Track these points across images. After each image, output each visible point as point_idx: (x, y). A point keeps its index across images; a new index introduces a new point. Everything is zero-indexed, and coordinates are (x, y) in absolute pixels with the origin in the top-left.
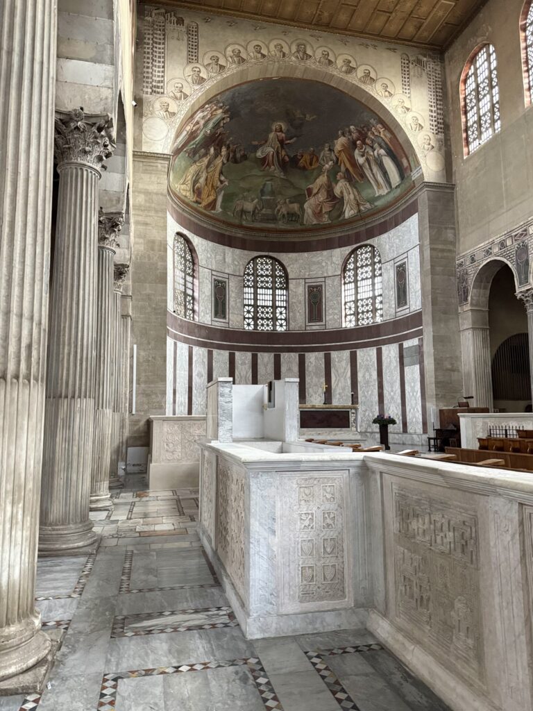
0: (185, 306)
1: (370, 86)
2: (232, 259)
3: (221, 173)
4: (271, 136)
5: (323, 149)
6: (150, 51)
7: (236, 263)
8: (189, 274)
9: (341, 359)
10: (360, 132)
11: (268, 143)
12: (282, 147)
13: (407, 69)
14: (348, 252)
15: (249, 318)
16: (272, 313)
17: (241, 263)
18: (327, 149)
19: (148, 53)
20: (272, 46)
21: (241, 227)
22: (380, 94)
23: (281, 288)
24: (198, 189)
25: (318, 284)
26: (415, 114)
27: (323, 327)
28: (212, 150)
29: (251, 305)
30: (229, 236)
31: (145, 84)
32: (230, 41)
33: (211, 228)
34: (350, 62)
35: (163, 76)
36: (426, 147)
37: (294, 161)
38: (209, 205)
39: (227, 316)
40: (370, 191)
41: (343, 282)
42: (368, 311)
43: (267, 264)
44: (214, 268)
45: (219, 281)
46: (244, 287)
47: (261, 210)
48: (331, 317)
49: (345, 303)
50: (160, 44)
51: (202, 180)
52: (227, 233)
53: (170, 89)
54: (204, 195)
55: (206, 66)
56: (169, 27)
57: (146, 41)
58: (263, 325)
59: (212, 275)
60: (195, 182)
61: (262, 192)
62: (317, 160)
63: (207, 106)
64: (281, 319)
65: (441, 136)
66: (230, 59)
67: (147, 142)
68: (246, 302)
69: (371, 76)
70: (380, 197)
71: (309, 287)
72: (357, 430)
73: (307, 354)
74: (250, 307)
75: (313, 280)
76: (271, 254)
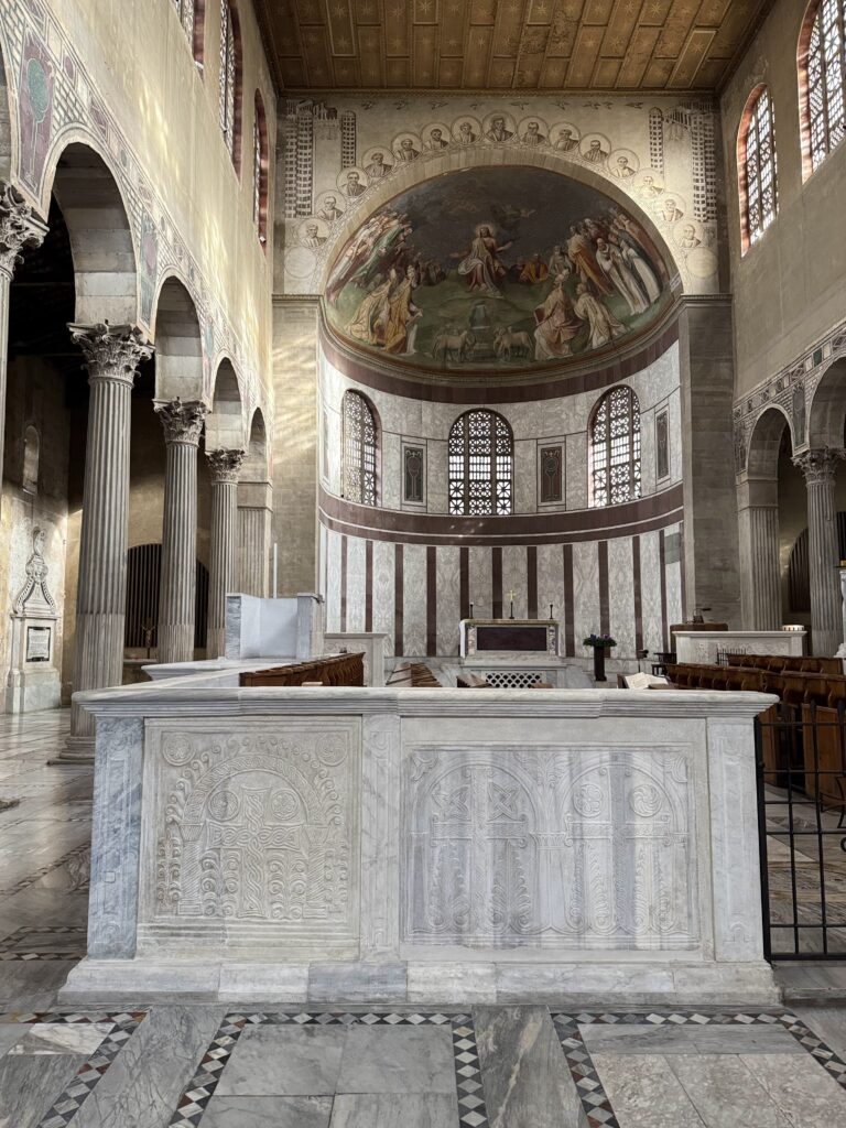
0: (362, 487)
1: (600, 165)
2: (433, 417)
3: (410, 301)
4: (476, 243)
5: (552, 254)
6: (294, 159)
7: (438, 422)
8: (368, 444)
9: (585, 552)
10: (599, 226)
11: (473, 254)
12: (494, 257)
13: (658, 131)
14: (596, 398)
15: (457, 499)
16: (490, 490)
17: (445, 422)
18: (557, 253)
19: (291, 162)
20: (456, 129)
21: (444, 371)
22: (616, 173)
23: (503, 454)
24: (379, 327)
25: (556, 445)
26: (670, 197)
27: (563, 508)
28: (393, 273)
29: (460, 480)
30: (426, 386)
31: (287, 205)
32: (398, 130)
33: (400, 377)
34: (570, 133)
35: (310, 191)
36: (688, 242)
37: (513, 274)
38: (396, 347)
39: (424, 497)
40: (623, 308)
41: (590, 442)
42: (623, 484)
43: (483, 420)
44: (405, 432)
45: (412, 450)
46: (450, 454)
47: (474, 345)
48: (573, 493)
49: (594, 473)
50: (306, 148)
51: (384, 315)
52: (425, 382)
53: (319, 206)
54: (388, 335)
55: (366, 170)
56: (318, 122)
57: (288, 147)
58: (477, 507)
59: (402, 442)
60: (374, 318)
61: (473, 321)
62: (546, 269)
63: (373, 220)
64: (504, 498)
65: (711, 224)
66: (399, 156)
67: (290, 281)
68: (452, 476)
69: (602, 149)
70: (637, 316)
71: (543, 450)
72: (557, 654)
73: (539, 547)
74: (459, 484)
75: (549, 441)
76: (488, 406)
